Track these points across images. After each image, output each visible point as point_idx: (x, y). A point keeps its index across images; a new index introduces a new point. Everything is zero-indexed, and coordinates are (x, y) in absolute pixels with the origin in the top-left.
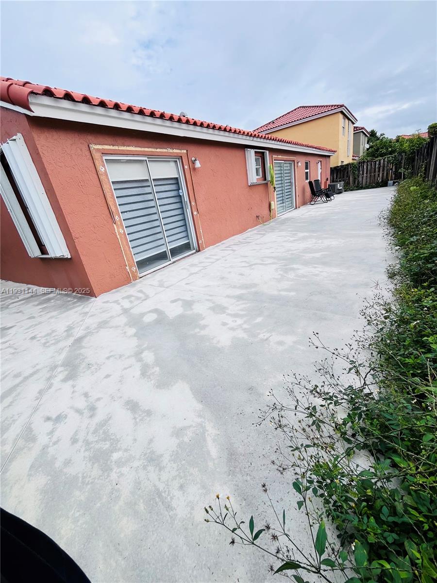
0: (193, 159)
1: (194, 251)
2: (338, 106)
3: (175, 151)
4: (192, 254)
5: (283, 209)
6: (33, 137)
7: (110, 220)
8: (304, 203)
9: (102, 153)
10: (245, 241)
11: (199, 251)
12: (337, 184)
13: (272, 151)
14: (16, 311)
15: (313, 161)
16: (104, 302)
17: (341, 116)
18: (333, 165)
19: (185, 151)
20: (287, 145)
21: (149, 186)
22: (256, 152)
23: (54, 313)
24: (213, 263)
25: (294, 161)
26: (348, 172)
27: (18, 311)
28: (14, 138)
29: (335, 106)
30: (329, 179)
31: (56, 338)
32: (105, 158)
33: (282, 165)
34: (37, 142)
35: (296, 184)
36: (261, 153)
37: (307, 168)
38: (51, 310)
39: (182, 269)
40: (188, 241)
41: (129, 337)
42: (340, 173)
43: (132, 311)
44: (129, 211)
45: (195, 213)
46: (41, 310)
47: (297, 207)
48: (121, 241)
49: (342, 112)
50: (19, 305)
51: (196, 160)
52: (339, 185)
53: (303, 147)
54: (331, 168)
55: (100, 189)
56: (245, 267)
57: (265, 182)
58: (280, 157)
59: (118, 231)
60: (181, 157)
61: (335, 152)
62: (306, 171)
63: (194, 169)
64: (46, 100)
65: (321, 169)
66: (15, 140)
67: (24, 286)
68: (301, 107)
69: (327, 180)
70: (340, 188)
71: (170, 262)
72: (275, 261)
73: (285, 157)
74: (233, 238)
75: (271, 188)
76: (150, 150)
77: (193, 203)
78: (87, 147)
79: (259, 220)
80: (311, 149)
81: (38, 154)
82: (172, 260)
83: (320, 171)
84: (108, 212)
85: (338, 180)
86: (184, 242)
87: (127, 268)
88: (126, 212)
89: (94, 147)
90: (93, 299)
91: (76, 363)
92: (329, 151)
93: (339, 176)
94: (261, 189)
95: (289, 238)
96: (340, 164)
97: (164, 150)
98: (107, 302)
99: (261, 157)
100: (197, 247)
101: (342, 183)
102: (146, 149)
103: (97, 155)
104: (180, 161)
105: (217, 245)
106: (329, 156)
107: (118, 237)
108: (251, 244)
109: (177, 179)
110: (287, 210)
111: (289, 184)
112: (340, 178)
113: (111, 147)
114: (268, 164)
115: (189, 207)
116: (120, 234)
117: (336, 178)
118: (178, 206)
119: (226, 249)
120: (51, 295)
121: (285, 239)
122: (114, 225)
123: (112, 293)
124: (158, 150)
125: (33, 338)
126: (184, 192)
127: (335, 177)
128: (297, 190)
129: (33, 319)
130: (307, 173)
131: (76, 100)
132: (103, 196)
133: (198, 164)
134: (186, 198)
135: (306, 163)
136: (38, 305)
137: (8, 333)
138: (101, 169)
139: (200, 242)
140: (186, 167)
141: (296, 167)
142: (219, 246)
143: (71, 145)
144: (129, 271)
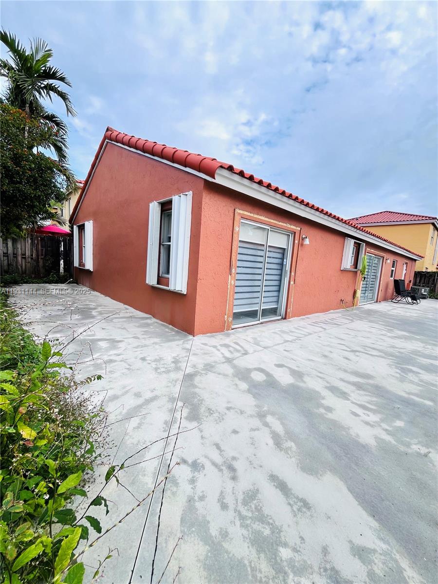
0: (304, 236)
1: (280, 317)
2: (429, 218)
3: (292, 227)
4: (278, 320)
5: (364, 300)
6: (202, 196)
7: (228, 271)
8: (385, 299)
9: (242, 217)
10: (331, 321)
11: (285, 318)
12: (421, 289)
13: (369, 244)
14: (120, 326)
15: (401, 261)
16: (202, 344)
17: (432, 227)
18: (418, 269)
19: (299, 229)
20: (383, 242)
21: (263, 250)
22: (355, 242)
23: (157, 340)
24: (306, 335)
25: (383, 257)
26: (434, 280)
27: (122, 327)
28: (187, 193)
29: (426, 217)
30: (412, 282)
31: (166, 366)
32: (242, 221)
33: (373, 258)
34: (203, 200)
35: (382, 279)
36: (359, 244)
37: (393, 267)
38: (153, 336)
39: (273, 332)
40: (276, 306)
41: (243, 391)
42: (425, 279)
43: (234, 362)
44: (243, 267)
45: (292, 283)
46: (143, 333)
47: (378, 301)
48: (230, 291)
49: (433, 224)
50: (121, 322)
51: (306, 238)
52: (423, 290)
53: (395, 247)
54: (415, 272)
55: (230, 244)
56: (346, 350)
57: (356, 270)
58: (373, 251)
59: (231, 281)
60: (295, 232)
61: (423, 257)
62: (393, 269)
63: (302, 245)
64: (226, 173)
65: (406, 270)
66: (187, 195)
67: (121, 305)
68: (387, 212)
69: (410, 282)
70: (425, 293)
71: (258, 322)
72: (384, 355)
73: (377, 252)
74: (317, 314)
75: (360, 276)
76: (275, 222)
77: (293, 274)
78: (233, 210)
79: (342, 304)
80: (402, 250)
81: (200, 208)
82: (261, 321)
83: (404, 272)
84: (229, 264)
85: (421, 285)
86: (274, 306)
87: (226, 317)
88: (241, 267)
89: (237, 211)
90: (191, 337)
91: (195, 402)
92: (418, 255)
93: (422, 281)
94: (351, 275)
95: (385, 332)
96: (424, 270)
97: (285, 225)
98: (205, 344)
99: (356, 247)
100: (284, 314)
101: (428, 289)
102: (272, 221)
103: (237, 217)
104: (293, 235)
105: (302, 317)
106: (415, 260)
107: (229, 287)
108: (341, 326)
109: (284, 249)
110: (369, 301)
111: (374, 277)
112: (424, 283)
113: (249, 214)
114: (362, 255)
115: (289, 276)
116: (231, 284)
117: (419, 283)
118: (278, 272)
119: (313, 324)
120: (149, 321)
121: (382, 333)
122: (230, 276)
123: (208, 337)
124: (280, 223)
125: (143, 359)
126: (288, 262)
127: (418, 281)
128: (381, 284)
129: (137, 340)
130: (392, 271)
131: (245, 176)
132: (230, 250)
133: (307, 242)
134: (288, 268)
135: (393, 261)
136: (138, 327)
137: (119, 346)
138: (236, 229)
139: (288, 311)
140: (296, 242)
141: (384, 263)
142: (304, 319)
143: (224, 206)
144: (226, 319)
